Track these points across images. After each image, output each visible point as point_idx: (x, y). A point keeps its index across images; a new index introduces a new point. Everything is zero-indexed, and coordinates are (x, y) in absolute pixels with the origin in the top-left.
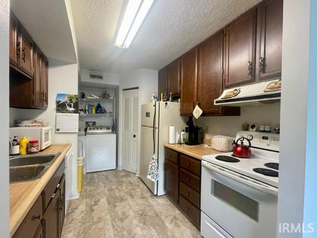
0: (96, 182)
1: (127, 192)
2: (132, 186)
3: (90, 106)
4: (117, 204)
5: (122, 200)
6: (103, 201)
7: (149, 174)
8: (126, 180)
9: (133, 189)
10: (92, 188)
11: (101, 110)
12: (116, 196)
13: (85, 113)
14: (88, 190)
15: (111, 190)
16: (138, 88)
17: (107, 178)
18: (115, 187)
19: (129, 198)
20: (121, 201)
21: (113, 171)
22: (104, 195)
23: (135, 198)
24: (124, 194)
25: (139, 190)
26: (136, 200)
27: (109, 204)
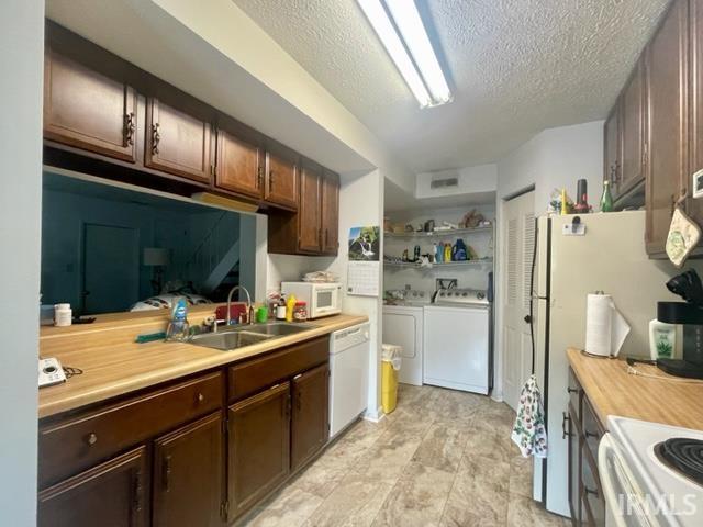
0: (428, 406)
1: (472, 455)
2: (495, 448)
3: (442, 246)
4: (428, 469)
5: (446, 465)
6: (410, 448)
7: (518, 431)
8: (491, 428)
9: (491, 456)
10: (410, 416)
11: (464, 254)
12: (440, 451)
13: (431, 260)
14: (402, 416)
15: (441, 434)
16: (532, 188)
17: (454, 409)
18: (455, 432)
19: (464, 473)
20: (441, 468)
21: (478, 397)
22: (419, 438)
23: (479, 478)
24: (459, 455)
25: (506, 466)
26: (476, 483)
27: (415, 460)
